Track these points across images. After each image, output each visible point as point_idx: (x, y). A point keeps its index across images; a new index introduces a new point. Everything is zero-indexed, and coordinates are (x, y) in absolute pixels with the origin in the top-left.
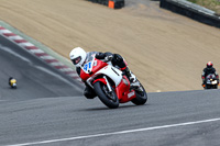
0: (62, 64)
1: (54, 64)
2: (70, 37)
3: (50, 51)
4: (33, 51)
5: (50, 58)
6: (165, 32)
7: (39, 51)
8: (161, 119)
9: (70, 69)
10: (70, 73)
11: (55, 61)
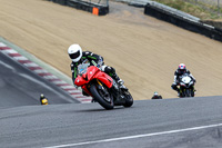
0: (46, 72)
1: (37, 72)
4: (16, 58)
6: (149, 39)
9: (54, 77)
10: (55, 80)
11: (39, 68)
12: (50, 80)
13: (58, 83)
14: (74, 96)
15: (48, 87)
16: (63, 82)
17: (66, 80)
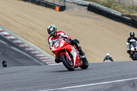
0: (26, 46)
1: (21, 46)
2: (32, 29)
3: (19, 37)
4: (8, 37)
5: (19, 41)
6: (90, 26)
7: (12, 37)
8: (88, 80)
9: (32, 49)
10: (32, 51)
11: (22, 43)
12: (29, 51)
13: (34, 52)
14: (44, 61)
15: (28, 55)
16: (37, 52)
17: (39, 51)
